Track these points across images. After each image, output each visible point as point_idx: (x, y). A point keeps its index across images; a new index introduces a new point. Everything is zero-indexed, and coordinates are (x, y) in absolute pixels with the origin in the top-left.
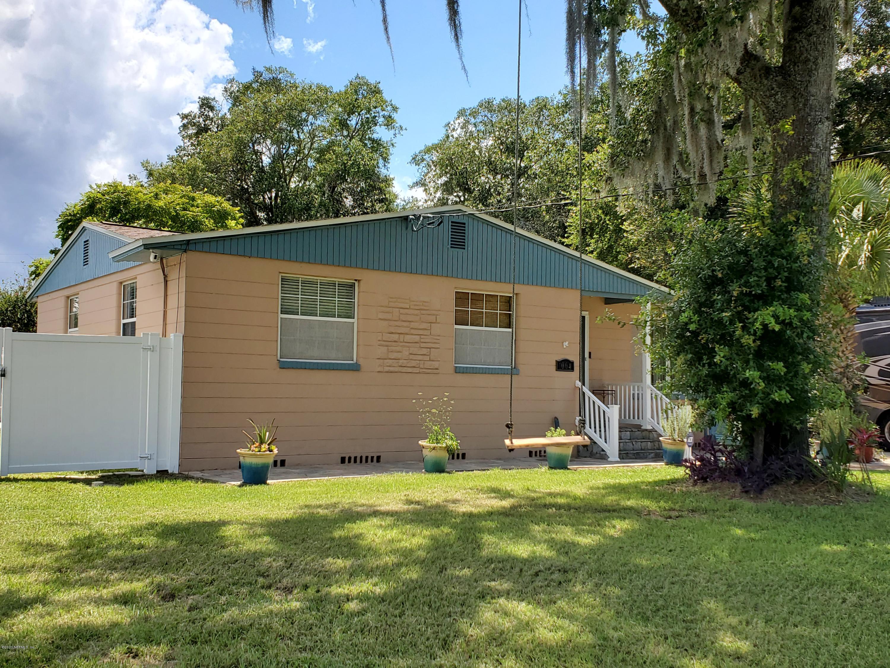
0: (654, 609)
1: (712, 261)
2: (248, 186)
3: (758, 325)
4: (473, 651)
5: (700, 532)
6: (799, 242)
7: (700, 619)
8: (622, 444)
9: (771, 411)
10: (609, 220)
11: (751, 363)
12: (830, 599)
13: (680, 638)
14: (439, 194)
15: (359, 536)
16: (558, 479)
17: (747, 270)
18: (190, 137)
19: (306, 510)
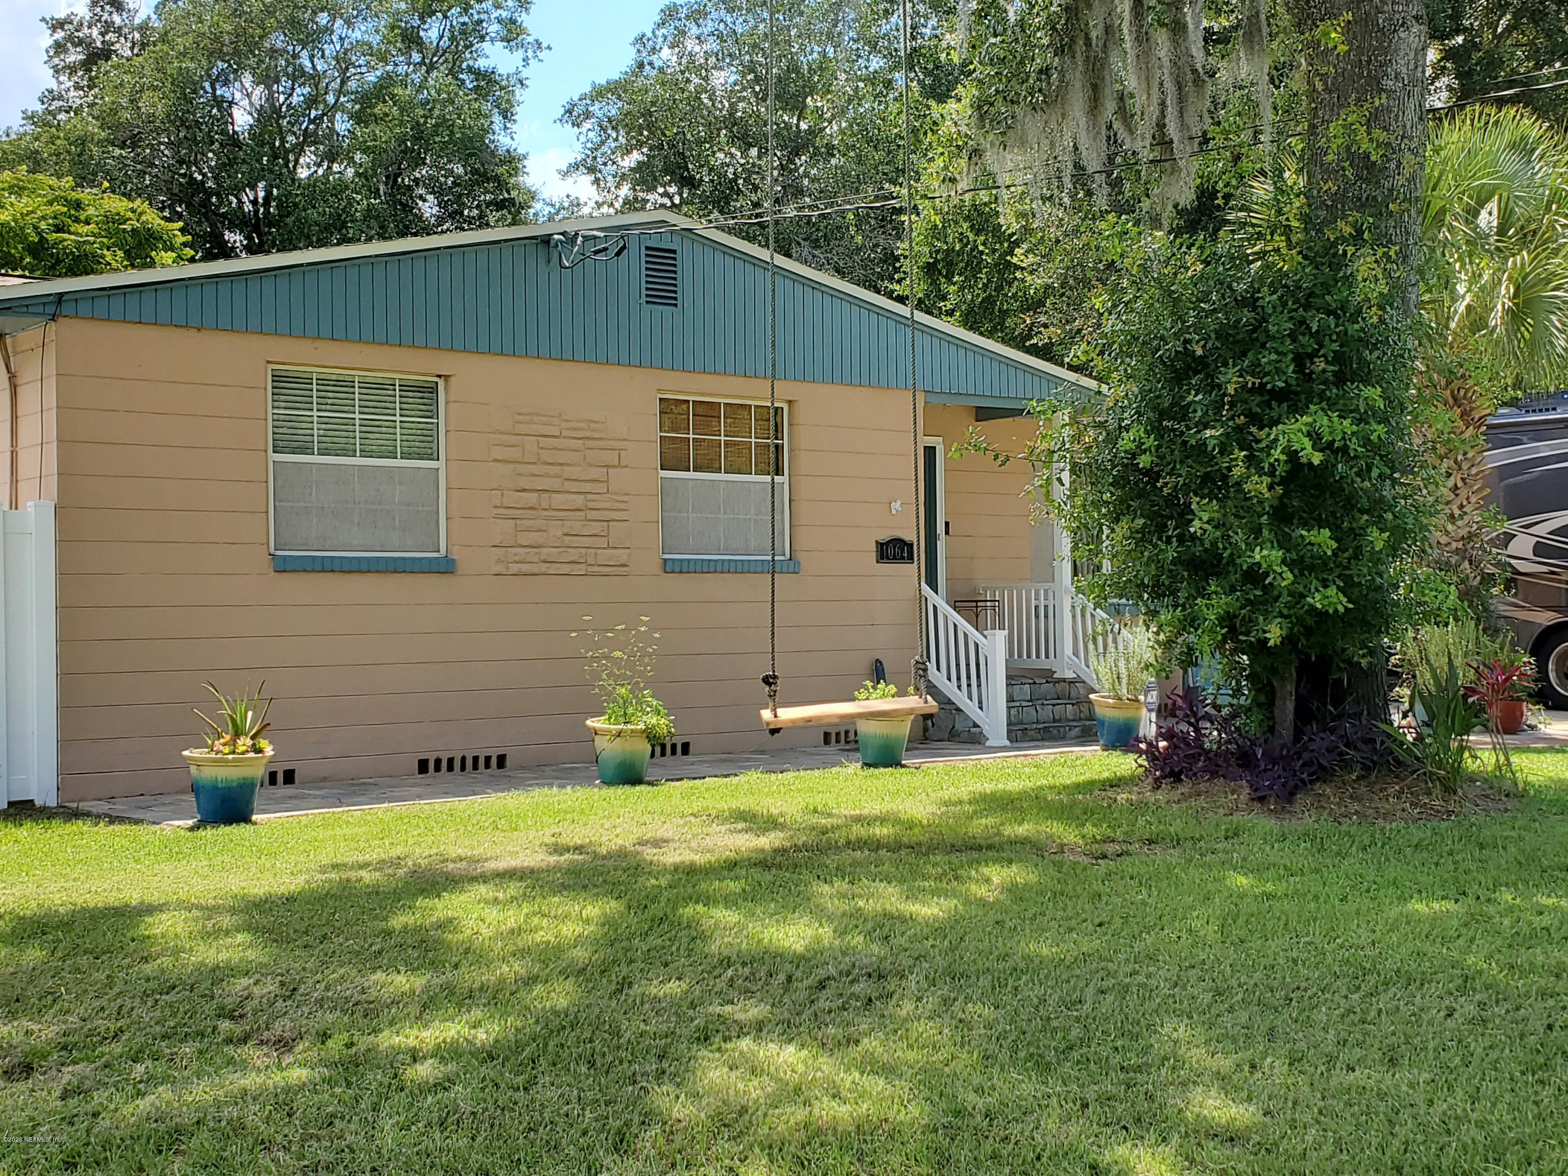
0: (1063, 1046)
1: (1184, 322)
2: (204, 175)
3: (1277, 453)
4: (680, 1152)
5: (1164, 884)
6: (1360, 278)
7: (1157, 1062)
8: (1013, 711)
9: (1309, 631)
10: (984, 244)
11: (1265, 533)
12: (1422, 1010)
13: (1112, 1103)
14: (625, 191)
15: (446, 925)
16: (880, 786)
17: (1257, 339)
18: (72, 70)
19: (334, 876)
